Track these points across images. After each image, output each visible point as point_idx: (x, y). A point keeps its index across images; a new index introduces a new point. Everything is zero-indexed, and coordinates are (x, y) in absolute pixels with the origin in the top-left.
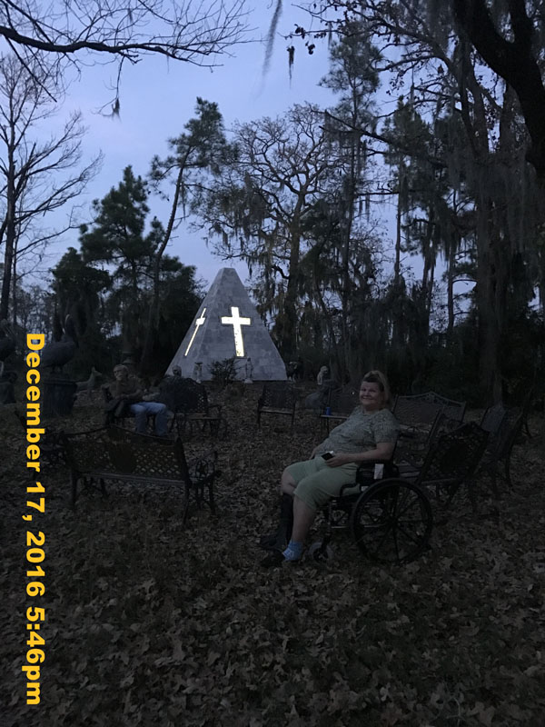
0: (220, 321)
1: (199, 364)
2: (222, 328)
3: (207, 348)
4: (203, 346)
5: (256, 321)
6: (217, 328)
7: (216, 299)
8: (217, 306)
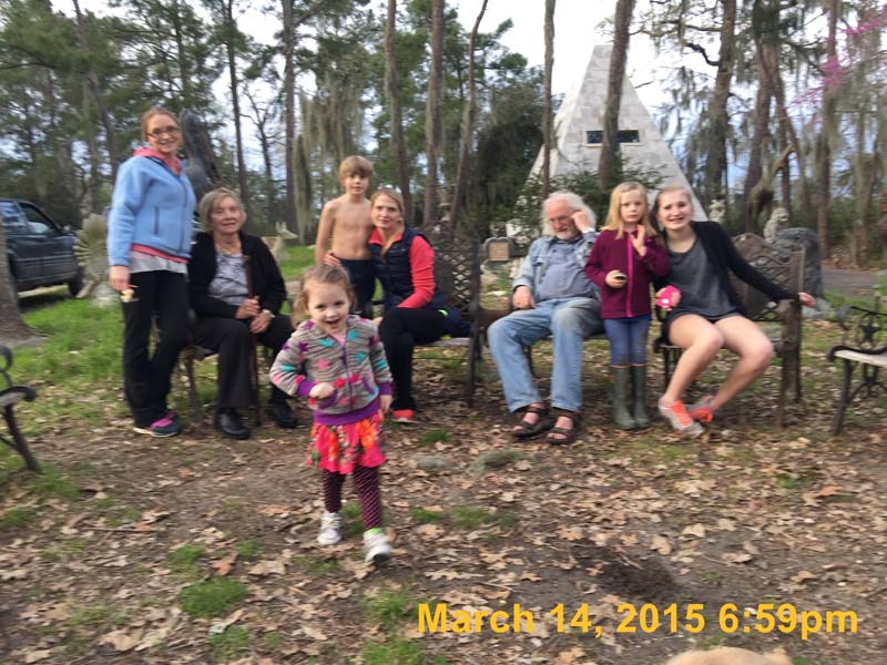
5: (648, 135)
6: (579, 152)
7: (578, 102)
8: (579, 115)
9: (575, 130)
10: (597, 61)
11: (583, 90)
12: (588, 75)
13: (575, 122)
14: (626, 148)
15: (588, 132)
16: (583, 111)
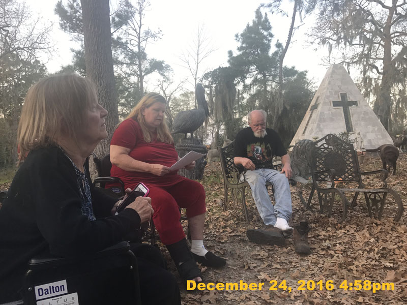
0: (331, 105)
1: (315, 139)
4: (318, 126)
5: (361, 103)
6: (329, 110)
7: (328, 88)
8: (329, 94)
9: (327, 100)
10: (336, 71)
11: (329, 83)
13: (327, 97)
14: (352, 109)
15: (333, 102)
16: (330, 92)
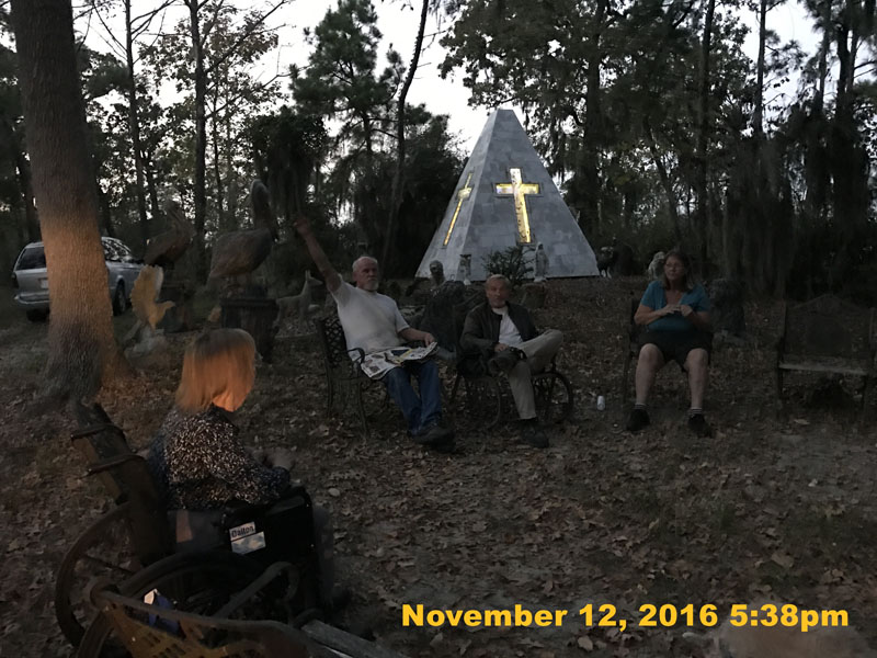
0: (494, 190)
1: (466, 256)
2: (498, 201)
3: (476, 232)
4: (471, 231)
5: (547, 188)
6: (490, 201)
7: (488, 157)
8: (489, 169)
10: (503, 123)
11: (491, 147)
12: (494, 135)
13: (487, 175)
16: (492, 166)
